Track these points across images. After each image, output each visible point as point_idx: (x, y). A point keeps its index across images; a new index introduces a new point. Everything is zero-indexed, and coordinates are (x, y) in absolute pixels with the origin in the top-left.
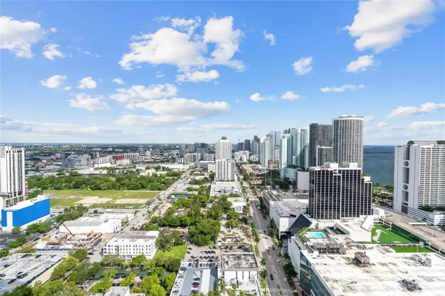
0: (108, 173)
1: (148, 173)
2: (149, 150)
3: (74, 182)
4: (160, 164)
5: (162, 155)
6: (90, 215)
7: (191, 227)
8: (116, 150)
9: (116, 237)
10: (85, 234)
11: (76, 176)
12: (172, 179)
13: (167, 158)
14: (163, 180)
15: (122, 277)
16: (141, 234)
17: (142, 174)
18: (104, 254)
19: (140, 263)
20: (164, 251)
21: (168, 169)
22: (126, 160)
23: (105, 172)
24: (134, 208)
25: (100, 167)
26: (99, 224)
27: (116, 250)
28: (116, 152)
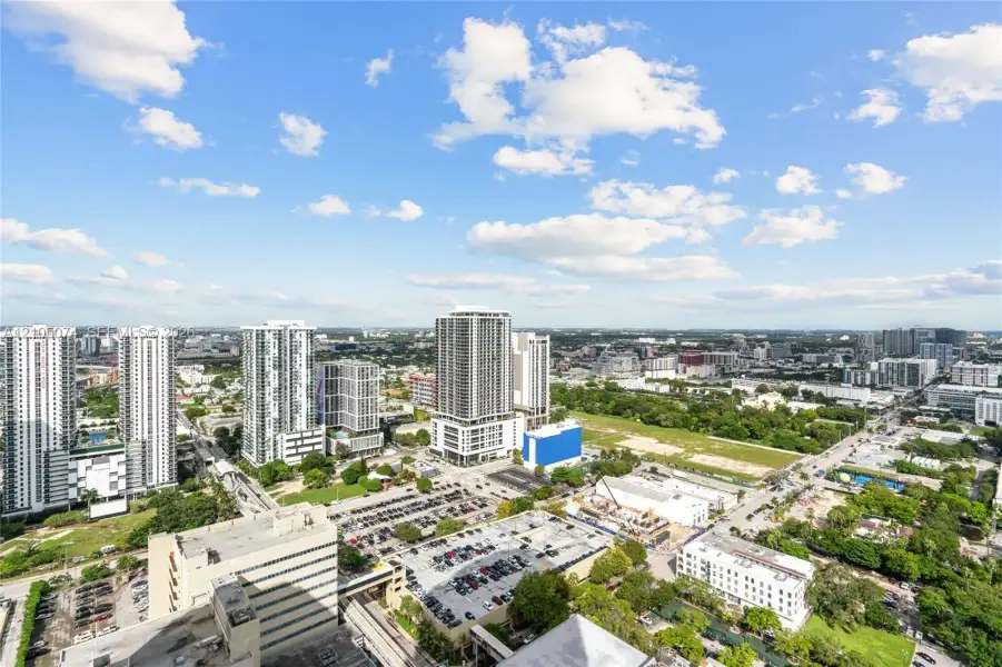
0: (671, 390)
1: (764, 401)
2: (763, 347)
3: (613, 403)
4: (797, 383)
5: (798, 359)
6: (644, 474)
7: (929, 590)
8: (683, 344)
9: (703, 541)
10: (639, 512)
11: (615, 390)
12: (838, 427)
13: (813, 369)
14: (807, 425)
15: (722, 643)
16: (762, 553)
17: (748, 402)
18: (678, 570)
19: (765, 628)
20: (830, 625)
21: (820, 398)
22: (708, 367)
23: (665, 389)
24: (735, 483)
25: (655, 377)
26: (663, 498)
27: (703, 569)
28: (685, 348)
